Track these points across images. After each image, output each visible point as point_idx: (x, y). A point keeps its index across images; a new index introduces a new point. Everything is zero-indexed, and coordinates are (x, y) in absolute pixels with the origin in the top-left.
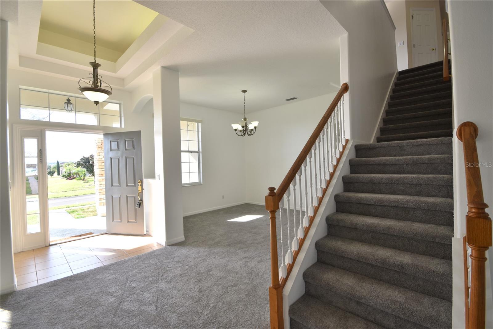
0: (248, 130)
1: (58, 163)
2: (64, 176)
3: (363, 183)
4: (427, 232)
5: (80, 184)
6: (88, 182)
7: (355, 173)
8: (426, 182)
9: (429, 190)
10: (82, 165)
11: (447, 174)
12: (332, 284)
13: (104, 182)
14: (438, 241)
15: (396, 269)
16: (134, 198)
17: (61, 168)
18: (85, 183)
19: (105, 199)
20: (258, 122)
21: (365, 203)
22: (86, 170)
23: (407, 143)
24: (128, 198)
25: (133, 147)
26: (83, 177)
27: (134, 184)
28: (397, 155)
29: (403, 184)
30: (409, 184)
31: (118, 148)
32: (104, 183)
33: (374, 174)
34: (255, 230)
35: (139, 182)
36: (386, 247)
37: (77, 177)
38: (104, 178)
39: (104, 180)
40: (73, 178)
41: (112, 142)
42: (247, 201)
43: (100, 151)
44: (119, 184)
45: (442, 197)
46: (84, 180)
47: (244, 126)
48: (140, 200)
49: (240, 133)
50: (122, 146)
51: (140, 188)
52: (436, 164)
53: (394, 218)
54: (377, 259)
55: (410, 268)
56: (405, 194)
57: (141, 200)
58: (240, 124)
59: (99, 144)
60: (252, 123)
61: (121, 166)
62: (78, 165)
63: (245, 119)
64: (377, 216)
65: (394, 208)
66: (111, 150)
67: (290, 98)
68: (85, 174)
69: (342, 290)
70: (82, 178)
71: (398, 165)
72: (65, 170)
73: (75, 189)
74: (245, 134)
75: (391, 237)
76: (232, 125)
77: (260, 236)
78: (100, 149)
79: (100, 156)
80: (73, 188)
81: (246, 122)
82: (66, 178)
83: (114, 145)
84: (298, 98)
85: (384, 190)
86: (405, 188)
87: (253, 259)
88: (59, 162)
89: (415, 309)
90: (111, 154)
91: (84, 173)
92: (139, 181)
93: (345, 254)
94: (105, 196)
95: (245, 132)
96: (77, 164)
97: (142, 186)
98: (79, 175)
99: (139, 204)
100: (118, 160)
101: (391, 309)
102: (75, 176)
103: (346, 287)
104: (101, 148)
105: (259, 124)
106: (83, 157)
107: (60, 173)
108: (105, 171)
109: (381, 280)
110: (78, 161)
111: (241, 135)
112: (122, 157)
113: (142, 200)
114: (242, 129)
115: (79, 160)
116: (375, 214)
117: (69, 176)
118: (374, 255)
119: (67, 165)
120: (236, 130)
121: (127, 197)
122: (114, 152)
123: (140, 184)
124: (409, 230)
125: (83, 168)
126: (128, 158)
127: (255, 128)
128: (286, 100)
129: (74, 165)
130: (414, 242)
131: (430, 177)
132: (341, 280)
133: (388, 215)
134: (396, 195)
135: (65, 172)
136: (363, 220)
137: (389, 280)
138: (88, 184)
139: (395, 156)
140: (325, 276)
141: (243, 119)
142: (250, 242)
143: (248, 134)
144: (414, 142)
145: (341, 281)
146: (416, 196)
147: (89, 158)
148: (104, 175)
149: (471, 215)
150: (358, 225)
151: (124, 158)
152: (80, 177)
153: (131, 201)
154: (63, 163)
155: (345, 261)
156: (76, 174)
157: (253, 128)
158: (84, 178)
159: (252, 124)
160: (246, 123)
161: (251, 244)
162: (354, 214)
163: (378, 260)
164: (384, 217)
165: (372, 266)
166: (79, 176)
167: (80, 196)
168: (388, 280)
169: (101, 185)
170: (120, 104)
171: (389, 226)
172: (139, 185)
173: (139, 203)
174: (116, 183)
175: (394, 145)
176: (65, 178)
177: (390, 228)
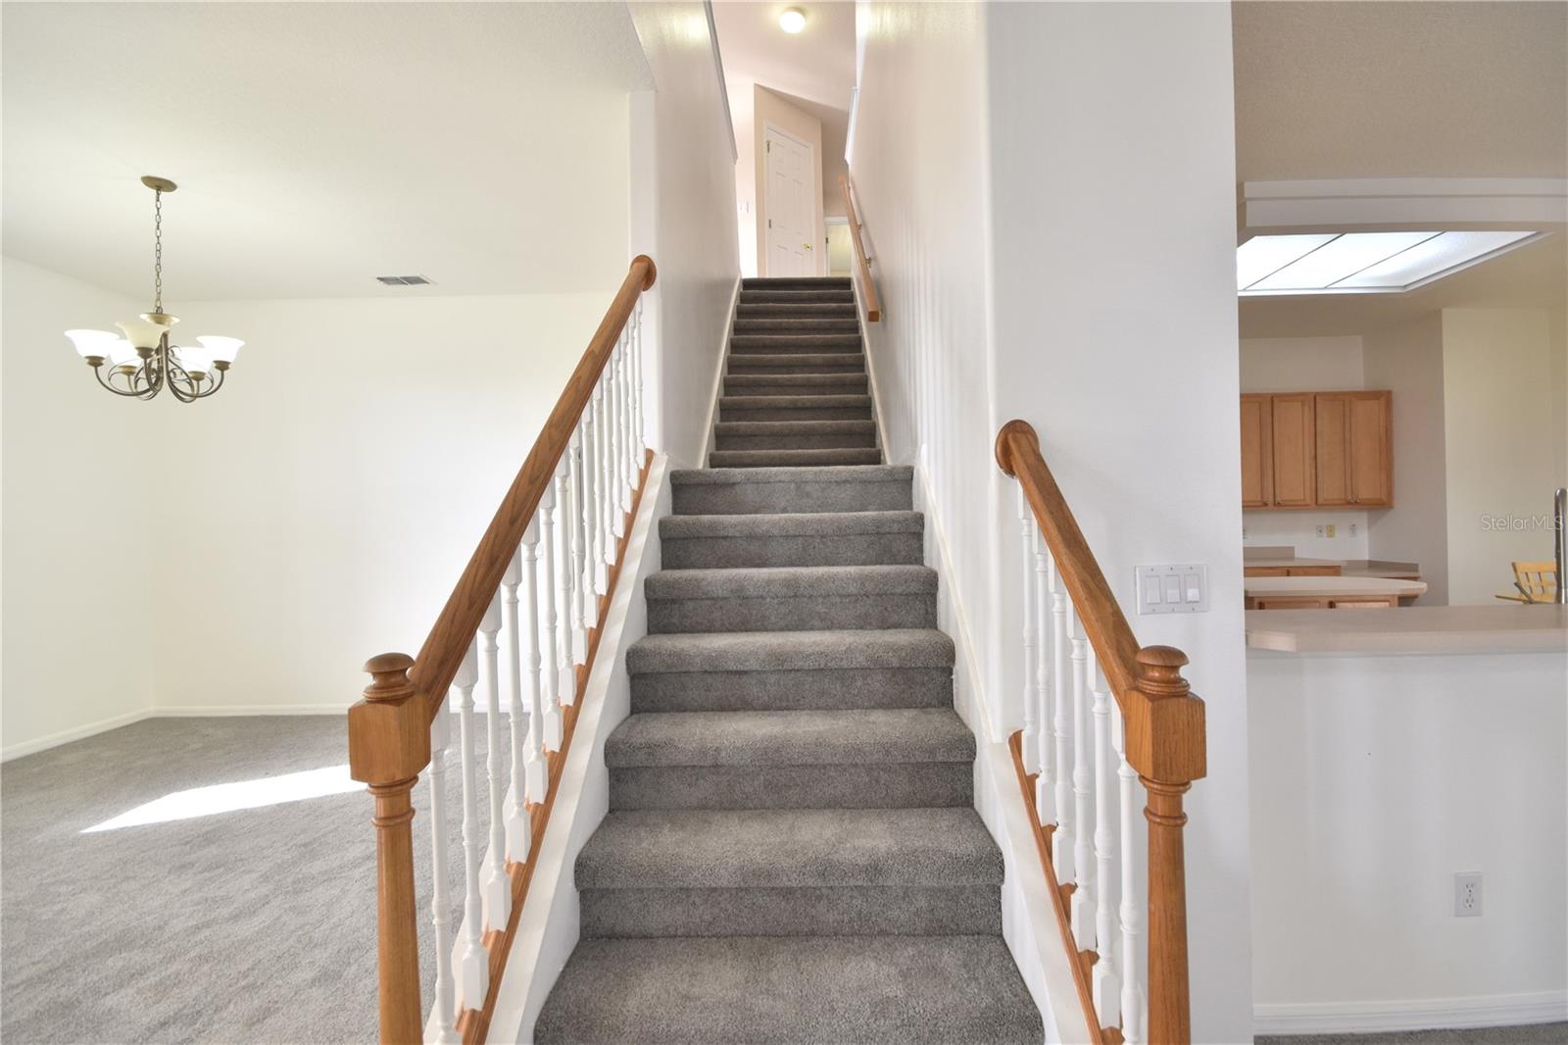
0: (178, 372)
3: (713, 599)
4: (915, 739)
7: (680, 567)
8: (881, 586)
9: (886, 609)
11: (911, 563)
12: (668, 1025)
14: (940, 759)
15: (860, 883)
20: (242, 343)
21: (731, 668)
23: (815, 473)
28: (789, 509)
29: (824, 597)
30: (840, 596)
33: (736, 567)
34: (213, 851)
36: (809, 807)
42: (152, 706)
45: (915, 626)
47: (151, 350)
49: (122, 382)
52: (888, 536)
53: (814, 705)
54: (805, 867)
55: (900, 867)
56: (830, 625)
58: (123, 337)
60: (200, 339)
63: (159, 317)
64: (766, 708)
65: (813, 676)
67: (398, 275)
69: (709, 1035)
71: (801, 539)
74: (154, 387)
75: (822, 771)
76: (69, 334)
77: (250, 871)
81: (162, 329)
84: (435, 283)
85: (773, 619)
86: (830, 609)
87: (215, 1018)
89: (940, 1005)
93: (696, 879)
95: (159, 379)
101: (877, 1040)
103: (723, 1016)
105: (241, 351)
109: (813, 934)
111: (129, 390)
114: (138, 362)
116: (760, 702)
118: (791, 854)
120: (96, 362)
124: (872, 741)
127: (222, 366)
128: (381, 279)
130: (882, 773)
131: (889, 574)
132: (696, 991)
133: (798, 700)
134: (806, 630)
136: (738, 732)
137: (838, 923)
139: (784, 510)
140: (632, 1003)
141: (144, 316)
142: (191, 923)
143: (175, 391)
144: (832, 473)
145: (698, 998)
146: (857, 629)
149: (1153, 688)
150: (723, 754)
155: (694, 903)
157: (206, 366)
159: (200, 345)
160: (165, 336)
161: (198, 928)
162: (696, 711)
163: (808, 868)
164: (787, 708)
165: (787, 893)
168: (835, 924)
171: (817, 739)
175: (783, 478)
177: (821, 744)
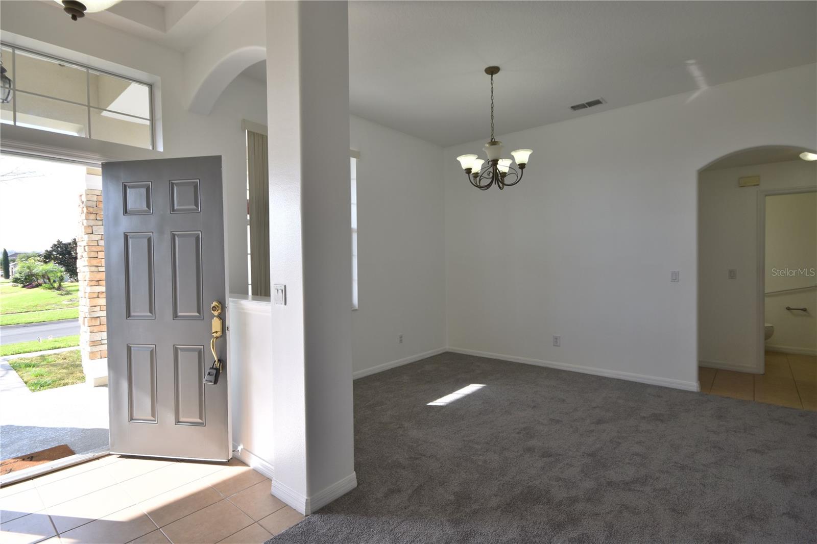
1: (5, 253)
2: (16, 281)
5: (52, 298)
6: (68, 293)
10: (55, 259)
13: (105, 299)
16: (196, 354)
17: (11, 265)
18: (62, 295)
19: (106, 342)
22: (63, 269)
24: (179, 352)
25: (196, 205)
26: (57, 282)
27: (199, 312)
31: (148, 206)
32: (103, 301)
35: (214, 308)
37: (45, 283)
38: (103, 289)
39: (104, 295)
40: (37, 286)
41: (129, 187)
43: (92, 223)
44: (151, 312)
46: (59, 288)
48: (216, 359)
50: (160, 200)
51: (216, 324)
57: (219, 361)
58: (478, 157)
59: (90, 204)
60: (512, 154)
61: (156, 257)
62: (47, 257)
63: (493, 144)
66: (126, 211)
68: (62, 276)
70: (56, 285)
72: (17, 269)
73: (39, 308)
76: (459, 159)
78: (92, 217)
79: (92, 234)
80: (36, 306)
82: (22, 285)
83: (136, 199)
84: (606, 103)
88: (7, 251)
90: (126, 225)
91: (59, 274)
92: (215, 303)
94: (104, 335)
96: (45, 257)
97: (222, 317)
98: (49, 279)
99: (214, 372)
100: (149, 240)
102: (41, 281)
104: (97, 214)
105: (531, 157)
106: (58, 241)
107: (10, 274)
108: (108, 272)
110: (47, 251)
111: (479, 185)
112: (161, 232)
113: (222, 361)
115: (49, 249)
117: (29, 281)
119: (24, 257)
120: (469, 171)
121: (176, 351)
122: (135, 219)
123: (216, 313)
125: (57, 265)
126: (178, 236)
127: (522, 166)
128: (572, 107)
129: (39, 258)
135: (20, 273)
138: (69, 297)
141: (487, 144)
143: (499, 183)
147: (70, 244)
148: (104, 283)
151: (167, 237)
152: (51, 284)
153: (188, 363)
154: (16, 254)
156: (43, 276)
158: (60, 285)
160: (495, 155)
166: (50, 281)
167: (51, 322)
169: (95, 306)
170: (151, 86)
172: (213, 316)
173: (212, 368)
174: (140, 308)
176: (19, 285)
